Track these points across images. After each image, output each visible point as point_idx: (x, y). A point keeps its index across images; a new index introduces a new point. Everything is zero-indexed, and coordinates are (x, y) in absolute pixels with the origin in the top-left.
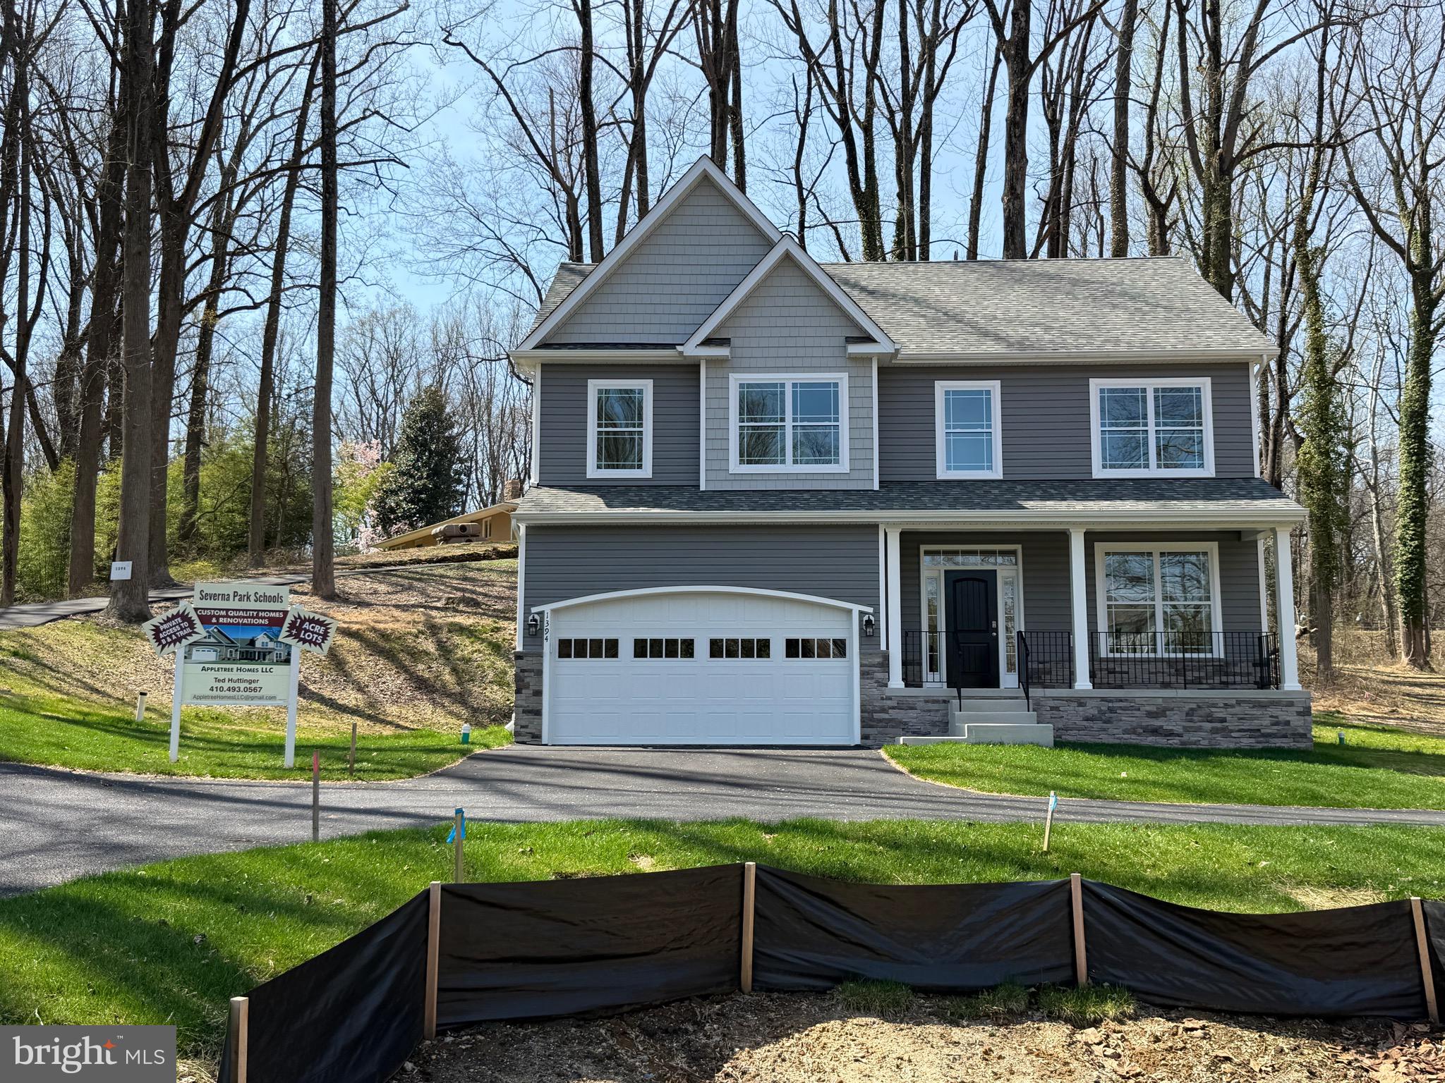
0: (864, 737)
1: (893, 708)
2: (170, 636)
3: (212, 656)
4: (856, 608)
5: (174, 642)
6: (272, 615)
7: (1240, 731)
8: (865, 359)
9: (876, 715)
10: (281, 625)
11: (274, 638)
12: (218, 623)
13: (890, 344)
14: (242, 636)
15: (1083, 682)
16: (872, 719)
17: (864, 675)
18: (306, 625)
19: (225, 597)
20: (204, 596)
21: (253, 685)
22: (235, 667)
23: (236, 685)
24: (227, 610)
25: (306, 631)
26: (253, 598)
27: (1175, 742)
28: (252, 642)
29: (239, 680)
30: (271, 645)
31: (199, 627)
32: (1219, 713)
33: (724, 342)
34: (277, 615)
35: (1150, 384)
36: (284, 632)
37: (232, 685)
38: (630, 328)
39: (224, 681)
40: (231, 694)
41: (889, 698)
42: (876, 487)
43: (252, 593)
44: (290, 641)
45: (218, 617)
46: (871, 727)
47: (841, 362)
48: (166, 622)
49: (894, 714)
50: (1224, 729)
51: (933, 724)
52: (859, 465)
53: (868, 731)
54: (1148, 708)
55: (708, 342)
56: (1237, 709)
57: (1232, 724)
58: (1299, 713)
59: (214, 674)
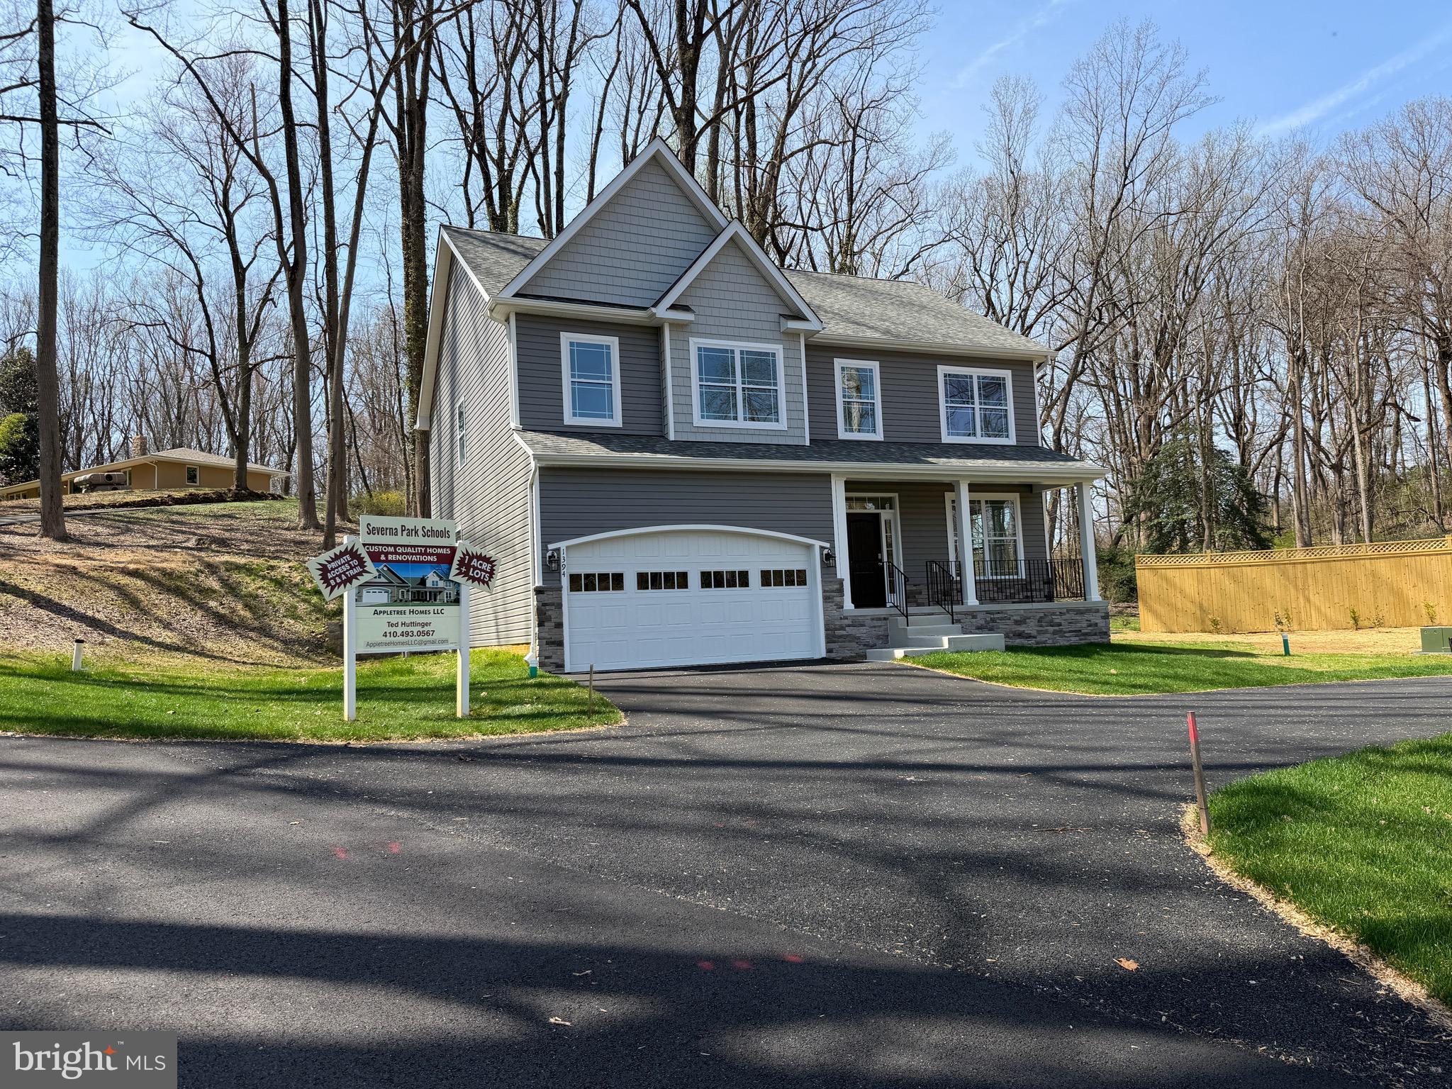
0: (829, 651)
1: (849, 626)
2: (340, 576)
3: (383, 597)
4: (817, 544)
5: (345, 583)
6: (440, 551)
7: (1070, 632)
8: (794, 335)
9: (837, 633)
10: (451, 563)
11: (445, 576)
12: (387, 561)
13: (819, 323)
14: (411, 575)
15: (972, 600)
16: (834, 636)
17: (826, 599)
18: (474, 562)
19: (393, 532)
20: (372, 531)
21: (426, 629)
22: (407, 609)
23: (409, 629)
24: (395, 546)
25: (475, 568)
26: (420, 532)
27: (1032, 642)
28: (423, 582)
29: (413, 624)
30: (441, 584)
31: (369, 565)
32: (1057, 619)
33: (686, 308)
34: (444, 551)
35: (976, 372)
36: (454, 571)
37: (405, 629)
38: (595, 288)
39: (397, 625)
40: (404, 639)
41: (846, 618)
42: (808, 443)
43: (419, 527)
44: (459, 579)
45: (386, 554)
46: (834, 642)
47: (777, 335)
48: (333, 560)
49: (850, 630)
50: (1061, 631)
51: (878, 637)
52: (794, 424)
53: (832, 646)
54: (1015, 618)
55: (674, 307)
56: (1067, 616)
57: (1065, 627)
58: (1103, 617)
59: (385, 618)
